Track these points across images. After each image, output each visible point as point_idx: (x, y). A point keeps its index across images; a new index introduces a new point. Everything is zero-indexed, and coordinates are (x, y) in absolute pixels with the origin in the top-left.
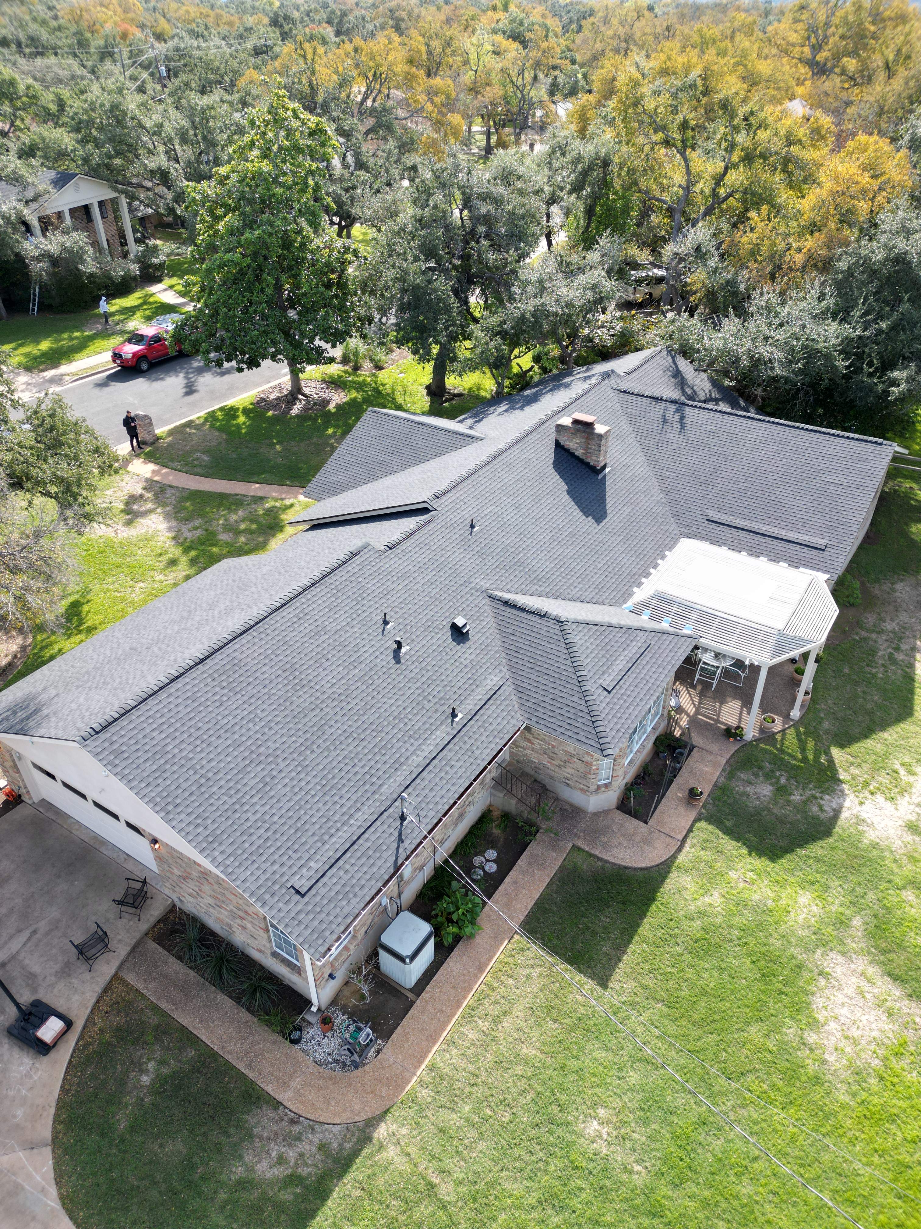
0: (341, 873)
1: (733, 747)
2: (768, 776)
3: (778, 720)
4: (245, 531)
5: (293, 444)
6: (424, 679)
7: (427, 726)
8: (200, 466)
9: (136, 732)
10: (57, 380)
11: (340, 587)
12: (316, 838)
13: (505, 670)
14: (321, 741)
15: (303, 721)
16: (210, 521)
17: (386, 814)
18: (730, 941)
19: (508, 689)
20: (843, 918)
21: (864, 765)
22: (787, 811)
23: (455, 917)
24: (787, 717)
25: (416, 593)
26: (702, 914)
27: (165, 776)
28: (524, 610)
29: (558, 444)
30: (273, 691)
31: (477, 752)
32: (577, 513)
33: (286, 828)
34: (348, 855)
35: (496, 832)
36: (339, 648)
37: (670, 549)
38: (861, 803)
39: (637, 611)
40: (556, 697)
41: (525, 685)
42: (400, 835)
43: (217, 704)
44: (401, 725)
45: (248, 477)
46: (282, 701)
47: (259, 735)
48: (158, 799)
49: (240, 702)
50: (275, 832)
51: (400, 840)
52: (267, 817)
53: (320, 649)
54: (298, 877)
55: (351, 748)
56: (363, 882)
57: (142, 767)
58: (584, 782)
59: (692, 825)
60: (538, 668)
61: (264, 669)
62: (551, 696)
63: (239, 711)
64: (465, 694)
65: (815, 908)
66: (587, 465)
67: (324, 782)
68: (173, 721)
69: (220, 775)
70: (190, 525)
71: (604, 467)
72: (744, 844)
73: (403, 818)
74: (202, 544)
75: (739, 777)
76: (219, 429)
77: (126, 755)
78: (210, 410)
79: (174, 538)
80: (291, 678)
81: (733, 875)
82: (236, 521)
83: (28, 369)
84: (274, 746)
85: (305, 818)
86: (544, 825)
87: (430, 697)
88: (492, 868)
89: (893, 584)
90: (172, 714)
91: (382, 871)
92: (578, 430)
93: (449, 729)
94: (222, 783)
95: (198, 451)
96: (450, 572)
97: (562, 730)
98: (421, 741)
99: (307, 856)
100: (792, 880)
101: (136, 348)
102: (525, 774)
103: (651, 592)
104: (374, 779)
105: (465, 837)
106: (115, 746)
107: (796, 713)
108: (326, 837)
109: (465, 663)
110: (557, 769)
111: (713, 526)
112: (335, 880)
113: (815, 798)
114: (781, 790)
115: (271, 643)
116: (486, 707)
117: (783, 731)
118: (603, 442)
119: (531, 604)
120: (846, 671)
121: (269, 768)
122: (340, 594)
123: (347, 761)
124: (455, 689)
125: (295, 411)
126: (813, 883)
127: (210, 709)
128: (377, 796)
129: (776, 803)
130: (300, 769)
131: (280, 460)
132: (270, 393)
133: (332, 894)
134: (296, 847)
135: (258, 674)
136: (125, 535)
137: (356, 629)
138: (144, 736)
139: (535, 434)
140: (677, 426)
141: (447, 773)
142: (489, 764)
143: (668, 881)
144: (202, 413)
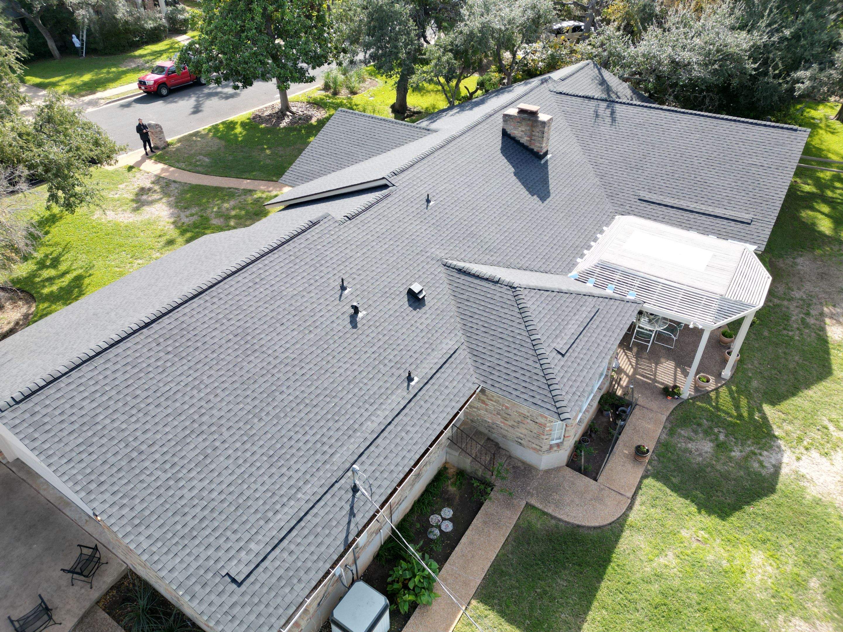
0: (285, 555)
1: (672, 405)
2: (707, 432)
3: (712, 379)
4: (235, 217)
5: (280, 149)
6: (381, 343)
7: (383, 390)
8: (201, 165)
9: (62, 401)
10: (94, 103)
11: (298, 254)
12: (259, 515)
13: (460, 334)
14: (270, 408)
15: (253, 387)
16: (205, 210)
17: (337, 485)
18: (690, 606)
19: (463, 353)
20: (799, 579)
21: (795, 421)
22: (730, 467)
23: (411, 585)
24: (718, 376)
25: (374, 261)
26: (658, 576)
27: (91, 449)
28: (477, 277)
29: (505, 133)
30: (222, 356)
31: (433, 417)
32: (523, 192)
33: (225, 505)
34: (294, 533)
35: (452, 489)
36: (294, 313)
37: (607, 225)
38: (798, 459)
39: (582, 279)
40: (510, 361)
41: (480, 349)
42: (352, 508)
43: (160, 370)
44: (356, 390)
45: (240, 174)
46: (231, 366)
47: (203, 403)
48: (79, 477)
49: (186, 368)
50: (213, 510)
51: (352, 513)
52: (205, 493)
53: (274, 314)
54: (235, 562)
55: (302, 415)
56: (309, 564)
57: (65, 440)
58: (537, 442)
59: (641, 482)
60: (492, 332)
61: (214, 334)
62: (506, 360)
63: (183, 377)
64: (422, 358)
65: (769, 569)
66: (531, 151)
67: (271, 452)
68: (107, 388)
69: (156, 447)
70: (188, 213)
71: (546, 153)
72: (693, 501)
73: (355, 489)
74: (197, 227)
75: (680, 434)
76: (220, 138)
77: (47, 427)
78: (214, 124)
79: (173, 223)
80: (242, 342)
81: (684, 533)
82: (227, 209)
83: (72, 95)
84: (218, 414)
85: (247, 493)
86: (498, 484)
87: (386, 361)
88: (448, 527)
89: (794, 258)
90: (108, 381)
91: (332, 550)
92: (524, 119)
93: (405, 394)
94: (157, 456)
95: (200, 154)
96: (406, 242)
97: (517, 393)
98: (376, 406)
99: (248, 536)
100: (743, 538)
101: (157, 77)
102: (479, 433)
103: (595, 262)
104: (326, 448)
105: (422, 495)
106: (37, 417)
107: (727, 373)
108: (270, 514)
109: (421, 327)
110: (511, 429)
111: (645, 204)
112: (277, 563)
113: (755, 454)
114: (720, 446)
115: (224, 307)
116: (442, 370)
117: (717, 389)
118: (546, 129)
119: (485, 272)
120: (766, 333)
121: (211, 438)
122: (298, 261)
123: (297, 429)
124: (410, 353)
125: (283, 124)
126: (764, 542)
127: (151, 375)
128: (328, 466)
129: (718, 460)
130: (245, 438)
131: (268, 162)
132: (264, 111)
133: (274, 580)
134: (236, 526)
135: (207, 338)
136: (131, 220)
137: (312, 295)
138: (72, 406)
139: (484, 124)
140: (608, 120)
141: (402, 439)
142: (445, 428)
143: (622, 540)
144: (208, 126)
